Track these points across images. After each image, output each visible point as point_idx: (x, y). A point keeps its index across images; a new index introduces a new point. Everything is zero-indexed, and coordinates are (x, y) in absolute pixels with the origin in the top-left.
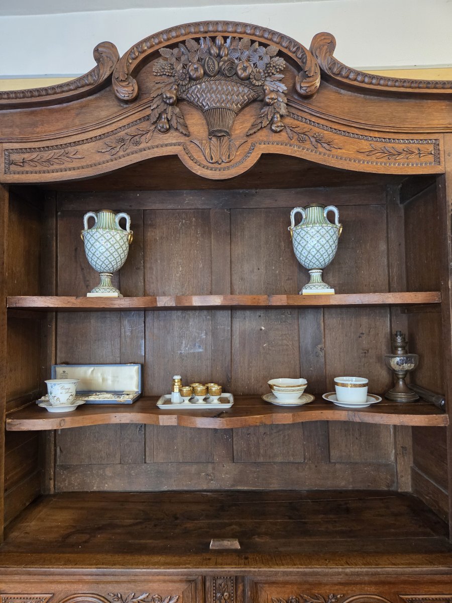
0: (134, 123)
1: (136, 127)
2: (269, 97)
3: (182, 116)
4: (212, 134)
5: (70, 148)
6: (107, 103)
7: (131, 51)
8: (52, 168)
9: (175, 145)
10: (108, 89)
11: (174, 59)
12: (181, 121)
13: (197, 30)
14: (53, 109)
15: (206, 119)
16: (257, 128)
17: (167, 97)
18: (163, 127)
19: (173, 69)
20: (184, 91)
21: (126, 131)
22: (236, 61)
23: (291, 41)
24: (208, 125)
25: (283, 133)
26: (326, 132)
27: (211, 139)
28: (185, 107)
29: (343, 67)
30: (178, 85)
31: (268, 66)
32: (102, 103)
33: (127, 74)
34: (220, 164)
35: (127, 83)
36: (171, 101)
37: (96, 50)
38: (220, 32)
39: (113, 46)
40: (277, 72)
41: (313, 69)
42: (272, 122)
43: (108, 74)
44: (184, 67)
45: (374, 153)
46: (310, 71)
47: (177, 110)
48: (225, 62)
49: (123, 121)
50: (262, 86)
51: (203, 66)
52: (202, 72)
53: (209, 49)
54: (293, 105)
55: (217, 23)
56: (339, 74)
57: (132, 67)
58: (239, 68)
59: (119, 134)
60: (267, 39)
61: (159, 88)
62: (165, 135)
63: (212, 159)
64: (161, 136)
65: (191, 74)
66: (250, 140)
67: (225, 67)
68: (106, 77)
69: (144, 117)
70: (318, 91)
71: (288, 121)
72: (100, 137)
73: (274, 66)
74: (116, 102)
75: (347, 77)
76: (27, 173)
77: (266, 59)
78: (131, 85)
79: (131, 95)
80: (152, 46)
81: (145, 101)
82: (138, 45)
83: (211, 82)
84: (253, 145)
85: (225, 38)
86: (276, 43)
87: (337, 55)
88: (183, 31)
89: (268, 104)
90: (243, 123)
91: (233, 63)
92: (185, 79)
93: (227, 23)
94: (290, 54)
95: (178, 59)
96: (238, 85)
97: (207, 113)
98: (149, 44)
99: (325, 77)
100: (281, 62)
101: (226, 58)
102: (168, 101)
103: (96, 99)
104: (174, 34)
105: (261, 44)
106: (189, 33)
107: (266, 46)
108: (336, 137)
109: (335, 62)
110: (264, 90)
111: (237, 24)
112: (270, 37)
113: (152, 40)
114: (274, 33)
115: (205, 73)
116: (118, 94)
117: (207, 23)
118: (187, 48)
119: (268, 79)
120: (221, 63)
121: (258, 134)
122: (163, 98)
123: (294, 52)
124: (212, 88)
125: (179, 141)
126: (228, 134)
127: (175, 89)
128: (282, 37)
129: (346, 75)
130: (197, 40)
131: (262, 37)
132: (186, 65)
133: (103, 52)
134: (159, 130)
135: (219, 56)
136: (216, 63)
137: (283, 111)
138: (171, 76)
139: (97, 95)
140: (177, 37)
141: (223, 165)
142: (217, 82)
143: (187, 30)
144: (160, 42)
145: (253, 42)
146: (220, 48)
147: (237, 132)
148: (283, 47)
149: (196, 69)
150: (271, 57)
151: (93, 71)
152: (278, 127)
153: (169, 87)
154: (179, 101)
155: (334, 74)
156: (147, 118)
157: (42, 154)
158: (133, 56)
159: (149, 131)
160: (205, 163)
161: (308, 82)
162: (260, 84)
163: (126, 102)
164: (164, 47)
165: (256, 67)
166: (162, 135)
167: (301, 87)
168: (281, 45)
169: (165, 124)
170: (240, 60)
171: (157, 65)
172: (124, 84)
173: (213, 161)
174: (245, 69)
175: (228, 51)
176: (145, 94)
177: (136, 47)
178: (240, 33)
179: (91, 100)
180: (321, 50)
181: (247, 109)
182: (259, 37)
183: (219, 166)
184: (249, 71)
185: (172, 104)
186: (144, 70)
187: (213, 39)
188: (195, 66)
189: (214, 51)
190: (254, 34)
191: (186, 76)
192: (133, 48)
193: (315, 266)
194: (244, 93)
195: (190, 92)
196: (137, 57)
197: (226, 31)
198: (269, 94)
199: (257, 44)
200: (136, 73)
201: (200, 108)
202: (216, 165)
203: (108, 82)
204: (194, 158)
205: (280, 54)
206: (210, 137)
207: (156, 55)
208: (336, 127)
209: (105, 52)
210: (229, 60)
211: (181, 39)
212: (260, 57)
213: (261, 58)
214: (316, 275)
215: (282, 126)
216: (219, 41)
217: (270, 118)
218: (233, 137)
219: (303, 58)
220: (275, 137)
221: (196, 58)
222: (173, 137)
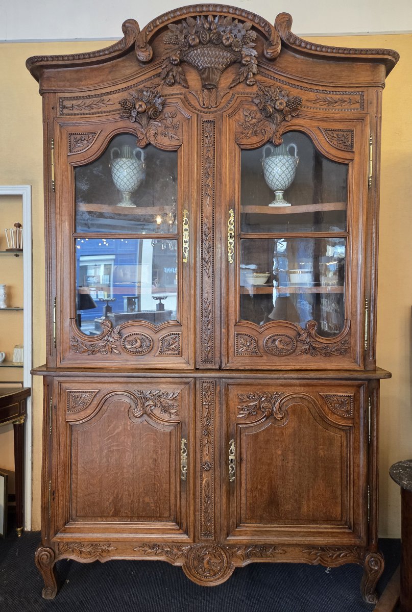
0: (150, 79)
1: (151, 81)
2: (245, 60)
3: (183, 73)
4: (204, 86)
5: (104, 97)
6: (131, 64)
7: (148, 26)
8: (92, 111)
9: (178, 94)
10: (131, 53)
11: (178, 32)
12: (183, 77)
13: (194, 10)
14: (93, 68)
15: (200, 76)
16: (236, 83)
17: (173, 59)
18: (170, 82)
19: (178, 38)
20: (185, 55)
21: (144, 84)
22: (222, 33)
23: (261, 19)
24: (202, 80)
25: (255, 87)
26: (285, 86)
28: (187, 67)
29: (296, 38)
30: (181, 51)
31: (244, 37)
32: (127, 64)
33: (145, 43)
34: (210, 109)
35: (145, 49)
36: (176, 62)
37: (124, 25)
38: (211, 11)
39: (135, 22)
40: (251, 41)
41: (275, 39)
42: (247, 78)
43: (132, 42)
44: (185, 38)
45: (318, 101)
46: (273, 41)
47: (180, 69)
48: (214, 34)
49: (142, 77)
50: (240, 51)
51: (199, 37)
52: (198, 41)
53: (203, 25)
54: (263, 66)
55: (209, 5)
56: (294, 43)
57: (149, 37)
58: (224, 38)
59: (140, 86)
60: (243, 17)
61: (167, 53)
63: (204, 105)
64: (168, 88)
65: (190, 42)
66: (231, 92)
67: (214, 37)
68: (130, 45)
69: (156, 74)
70: (280, 55)
71: (259, 77)
72: (126, 89)
73: (248, 37)
74: (137, 63)
75: (300, 46)
76: (75, 114)
77: (243, 32)
78: (148, 50)
79: (148, 58)
80: (163, 22)
81: (158, 62)
82: (153, 21)
83: (205, 49)
84: (233, 95)
85: (214, 17)
86: (250, 20)
87: (293, 29)
88: (185, 11)
89: (244, 65)
90: (227, 78)
91: (220, 34)
92: (186, 46)
93: (215, 6)
94: (260, 28)
95: (181, 32)
96: (224, 50)
97: (202, 72)
98: (160, 21)
99: (284, 45)
100: (254, 34)
101: (215, 31)
102: (174, 63)
103: (123, 61)
104: (178, 13)
105: (240, 21)
106: (189, 13)
107: (243, 22)
108: (292, 89)
109: (291, 35)
110: (242, 55)
111: (222, 6)
112: (246, 15)
113: (163, 18)
114: (248, 13)
115: (200, 42)
116: (139, 57)
117: (202, 6)
118: (187, 24)
119: (244, 46)
120: (211, 35)
121: (237, 87)
122: (170, 60)
123: (263, 27)
124: (205, 53)
125: (181, 92)
126: (216, 87)
127: (179, 54)
128: (255, 16)
129: (299, 44)
130: (195, 18)
131: (241, 15)
132: (187, 36)
133: (129, 26)
134: (167, 84)
135: (210, 29)
136: (208, 34)
137: (255, 70)
138: (176, 44)
139: (124, 58)
140: (181, 15)
141: (212, 109)
142: (209, 49)
143: (188, 11)
144: (169, 19)
145: (234, 19)
146: (210, 25)
147: (223, 85)
148: (256, 23)
149: (194, 39)
150: (247, 31)
151: (122, 40)
152: (251, 82)
153: (174, 52)
154: (181, 62)
155: (291, 43)
156: (159, 75)
157: (85, 101)
158: (150, 29)
159: (160, 84)
160: (199, 108)
161: (272, 49)
162: (239, 50)
163: (144, 63)
164: (171, 23)
165: (236, 38)
166: (170, 87)
167: (267, 53)
168: (254, 22)
169: (170, 79)
170: (225, 32)
171: (166, 36)
172: (143, 50)
173: (205, 106)
174: (228, 39)
175: (216, 26)
176: (157, 57)
177: (152, 23)
178: (225, 12)
179: (119, 62)
180: (281, 25)
181: (230, 69)
182: (238, 15)
183: (209, 110)
184: (231, 40)
185: (176, 65)
186: (157, 39)
187: (206, 17)
188: (193, 37)
189: (207, 26)
190: (235, 14)
191: (186, 44)
192: (149, 24)
193: (278, 188)
194: (228, 56)
195: (189, 56)
196: (152, 30)
197: (215, 11)
198: (244, 58)
199: (237, 21)
200: (151, 42)
201: (196, 68)
202: (207, 110)
203: (132, 48)
204: (192, 105)
205: (253, 28)
206: (203, 89)
207: (166, 28)
208: (292, 82)
209: (130, 27)
210: (216, 33)
211: (183, 17)
212: (239, 30)
213: (239, 31)
214: (279, 194)
215: (254, 81)
216: (210, 19)
217: (245, 75)
218: (219, 89)
219: (269, 31)
220: (249, 90)
221: (194, 31)
222: (176, 89)
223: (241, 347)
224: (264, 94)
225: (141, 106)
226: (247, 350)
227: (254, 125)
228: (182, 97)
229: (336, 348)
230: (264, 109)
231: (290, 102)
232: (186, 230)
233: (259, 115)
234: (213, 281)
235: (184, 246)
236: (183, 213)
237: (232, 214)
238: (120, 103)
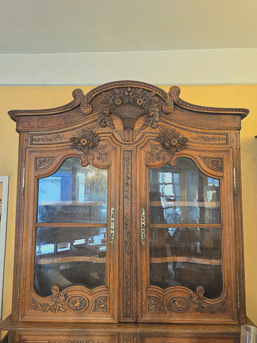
1: (91, 124)
3: (111, 120)
4: (125, 129)
5: (60, 134)
6: (78, 114)
8: (52, 142)
9: (108, 133)
10: (78, 109)
11: (109, 97)
12: (111, 123)
13: (119, 84)
15: (122, 121)
16: (145, 126)
17: (105, 113)
19: (108, 101)
20: (113, 110)
21: (86, 126)
23: (160, 90)
24: (123, 125)
25: (157, 129)
26: (177, 129)
27: (125, 131)
28: (113, 116)
29: (184, 102)
30: (110, 108)
31: (151, 100)
32: (75, 114)
33: (87, 103)
35: (87, 107)
36: (107, 114)
37: (74, 92)
38: (129, 85)
39: (81, 91)
40: (155, 103)
42: (152, 124)
43: (79, 103)
44: (113, 100)
45: (199, 138)
46: (169, 103)
47: (110, 118)
50: (148, 109)
51: (122, 100)
54: (162, 116)
55: (128, 81)
56: (182, 104)
57: (90, 100)
58: (138, 101)
59: (83, 128)
60: (150, 88)
61: (101, 109)
62: (104, 129)
63: (125, 140)
64: (102, 129)
65: (116, 103)
66: (142, 132)
67: (132, 101)
69: (94, 121)
70: (173, 111)
71: (160, 123)
72: (74, 129)
73: (153, 101)
74: (81, 114)
75: (186, 106)
76: (40, 144)
77: (150, 98)
78: (89, 108)
79: (88, 112)
80: (99, 91)
81: (95, 114)
82: (92, 91)
83: (125, 107)
84: (144, 134)
86: (154, 90)
87: (181, 96)
89: (150, 117)
90: (139, 123)
91: (135, 99)
92: (113, 105)
93: (132, 82)
94: (160, 95)
95: (111, 97)
96: (137, 108)
97: (123, 119)
98: (97, 90)
99: (175, 105)
100: (157, 99)
101: (132, 97)
102: (105, 115)
103: (73, 112)
104: (108, 86)
105: (148, 91)
107: (150, 92)
108: (182, 131)
109: (180, 100)
110: (149, 111)
111: (136, 82)
114: (153, 86)
115: (122, 102)
116: (83, 112)
118: (114, 92)
119: (151, 106)
120: (130, 99)
121: (146, 129)
122: (103, 113)
123: (162, 95)
125: (110, 131)
126: (133, 129)
127: (109, 110)
128: (157, 88)
131: (148, 87)
133: (77, 93)
134: (101, 127)
135: (129, 96)
136: (127, 99)
137: (158, 120)
138: (107, 104)
140: (110, 87)
141: (130, 142)
142: (128, 107)
143: (114, 84)
144: (102, 89)
146: (129, 93)
147: (136, 128)
148: (157, 92)
150: (152, 97)
151: (72, 102)
152: (155, 126)
153: (106, 109)
154: (110, 114)
155: (180, 104)
156: (96, 120)
157: (48, 136)
158: (90, 95)
159: (97, 127)
160: (122, 141)
161: (168, 108)
163: (87, 115)
164: (103, 92)
165: (145, 101)
166: (102, 128)
167: (165, 110)
169: (103, 124)
170: (138, 98)
171: (101, 99)
174: (140, 102)
175: (133, 94)
178: (138, 86)
180: (174, 94)
181: (141, 117)
182: (146, 87)
183: (128, 143)
184: (142, 102)
185: (107, 116)
186: (95, 100)
187: (127, 88)
188: (118, 100)
189: (126, 93)
190: (144, 86)
192: (90, 92)
194: (140, 111)
195: (116, 110)
196: (92, 95)
197: (132, 85)
198: (151, 113)
199: (146, 91)
200: (91, 102)
201: (120, 117)
202: (127, 143)
203: (79, 106)
204: (117, 139)
205: (156, 95)
208: (181, 126)
213: (148, 97)
215: (157, 126)
216: (129, 89)
217: (151, 122)
219: (166, 97)
220: (154, 131)
221: (119, 97)
222: (107, 129)
223: (151, 306)
224: (164, 136)
225: (84, 142)
226: (155, 308)
227: (158, 154)
228: (111, 135)
229: (218, 308)
230: (163, 145)
231: (180, 141)
232: (113, 221)
233: (160, 148)
234: (131, 257)
235: (111, 233)
236: (111, 210)
237: (144, 211)
238: (70, 140)
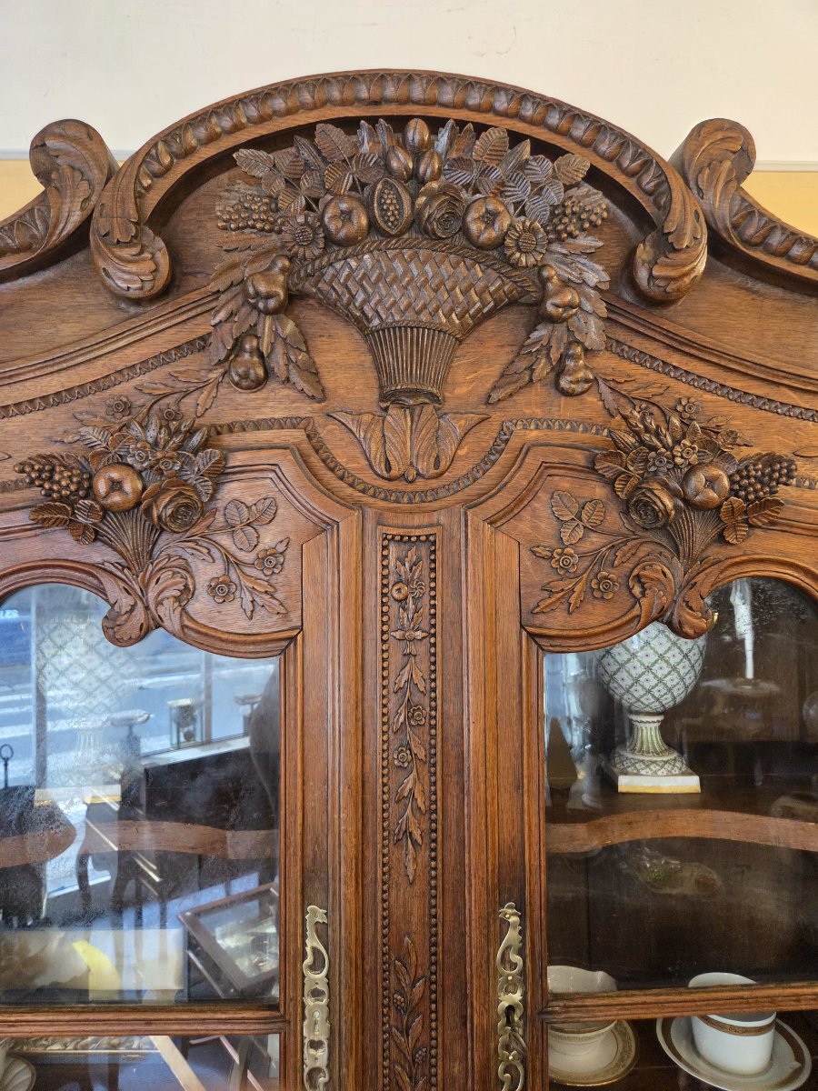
0: (163, 358)
1: (168, 369)
2: (557, 301)
3: (304, 341)
4: (389, 397)
6: (80, 299)
7: (147, 154)
9: (280, 424)
10: (80, 257)
11: (280, 185)
12: (301, 357)
13: (348, 94)
15: (371, 350)
16: (512, 380)
17: (257, 294)
18: (246, 376)
19: (278, 210)
20: (309, 275)
21: (136, 381)
22: (464, 195)
23: (624, 140)
24: (379, 372)
25: (591, 398)
26: (708, 397)
27: (386, 409)
28: (313, 317)
29: (773, 225)
30: (291, 259)
31: (557, 212)
32: (63, 299)
33: (136, 224)
34: (411, 482)
35: (135, 250)
36: (272, 303)
37: (39, 145)
38: (417, 103)
39: (91, 133)
40: (583, 229)
41: (689, 228)
42: (559, 370)
43: (76, 218)
44: (308, 207)
46: (680, 233)
47: (290, 326)
48: (433, 196)
49: (128, 351)
50: (541, 267)
51: (368, 207)
52: (364, 221)
53: (385, 157)
54: (621, 320)
55: (409, 77)
56: (762, 244)
57: (153, 200)
58: (472, 215)
59: (117, 390)
60: (555, 130)
61: (234, 266)
62: (253, 396)
63: (389, 468)
64: (242, 397)
65: (332, 227)
66: (497, 416)
67: (434, 210)
68: (70, 228)
69: (191, 343)
70: (697, 284)
72: (59, 398)
73: (573, 213)
74: (104, 298)
75: (784, 254)
77: (554, 195)
78: (147, 255)
79: (148, 286)
80: (213, 138)
81: (194, 296)
82: (171, 135)
83: (391, 253)
84: (507, 429)
85: (435, 124)
86: (584, 144)
87: (753, 186)
88: (307, 97)
89: (553, 320)
90: (476, 364)
91: (455, 199)
92: (313, 242)
93: (439, 79)
94: (621, 179)
95: (292, 183)
96: (469, 262)
97: (374, 337)
98: (202, 132)
99: (719, 248)
100: (598, 202)
101: (435, 185)
102: (261, 305)
103: (45, 285)
104: (279, 103)
105: (540, 148)
106: (324, 103)
107: (554, 152)
108: (738, 410)
109: (751, 210)
110: (544, 282)
111: (467, 83)
112: (564, 124)
113: (214, 120)
114: (575, 115)
115: (373, 226)
116: (109, 281)
117: (380, 77)
118: (319, 152)
119: (556, 247)
120: (422, 200)
121: (519, 398)
122: (247, 295)
123: (632, 174)
124: (393, 270)
125: (293, 413)
126: (437, 399)
127: (283, 270)
128: (600, 127)
129: (781, 248)
130: (349, 125)
131: (542, 123)
132: (316, 201)
133: (61, 151)
134: (237, 384)
135: (415, 178)
136: (406, 199)
137: (594, 337)
138: (270, 231)
139: (49, 274)
140: (289, 112)
141: (421, 485)
142: (407, 253)
143: (320, 95)
144: (237, 128)
145: (516, 138)
146: (418, 153)
147: (460, 391)
148: (603, 156)
149: (347, 216)
150: (567, 188)
151: (29, 210)
152: (578, 382)
153: (265, 264)
154: (294, 298)
155: (747, 243)
156: (202, 343)
158: (156, 167)
159: (207, 383)
160: (369, 478)
161: (674, 266)
162: (532, 260)
163: (137, 302)
164: (248, 145)
165: (523, 213)
166: (245, 396)
167: (651, 277)
168: (596, 151)
169: (247, 364)
170: (476, 191)
171: (225, 196)
172: (127, 253)
173: (394, 472)
174: (490, 219)
175: (442, 163)
176: (194, 274)
177: (165, 142)
178: (478, 109)
179: (29, 289)
180: (713, 171)
181: (490, 325)
182: (532, 122)
183: (410, 487)
184: (504, 222)
185: (273, 313)
186: (190, 203)
187: (399, 123)
188: (344, 206)
189: (401, 161)
190: (517, 116)
191: (315, 233)
192: (153, 143)
194: (484, 281)
195: (327, 278)
196: (168, 169)
197: (434, 103)
198: (557, 293)
199: (526, 148)
200: (163, 217)
201: (360, 323)
202: (401, 485)
203: (79, 239)
204: (337, 464)
205: (594, 177)
206: (385, 405)
207: (224, 161)
208: (737, 385)
209: (67, 154)
210: (443, 191)
211: (302, 119)
212: (534, 184)
213: (538, 189)
214: (649, 730)
215: (587, 381)
216: (417, 132)
217: (555, 355)
218: (447, 407)
219: (661, 191)
220: (567, 409)
221: (348, 182)
222: (275, 403)
224: (642, 442)
225: (115, 486)
227: (597, 558)
228: (296, 436)
230: (638, 505)
231: (748, 477)
232: (316, 994)
233: (614, 520)
235: (309, 1064)
236: (304, 920)
237: (514, 919)
238: (22, 471)
